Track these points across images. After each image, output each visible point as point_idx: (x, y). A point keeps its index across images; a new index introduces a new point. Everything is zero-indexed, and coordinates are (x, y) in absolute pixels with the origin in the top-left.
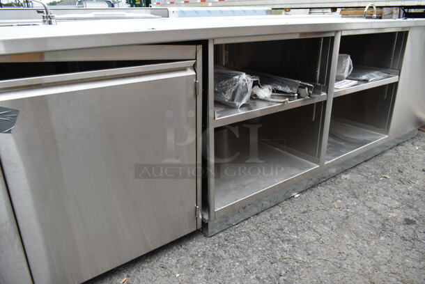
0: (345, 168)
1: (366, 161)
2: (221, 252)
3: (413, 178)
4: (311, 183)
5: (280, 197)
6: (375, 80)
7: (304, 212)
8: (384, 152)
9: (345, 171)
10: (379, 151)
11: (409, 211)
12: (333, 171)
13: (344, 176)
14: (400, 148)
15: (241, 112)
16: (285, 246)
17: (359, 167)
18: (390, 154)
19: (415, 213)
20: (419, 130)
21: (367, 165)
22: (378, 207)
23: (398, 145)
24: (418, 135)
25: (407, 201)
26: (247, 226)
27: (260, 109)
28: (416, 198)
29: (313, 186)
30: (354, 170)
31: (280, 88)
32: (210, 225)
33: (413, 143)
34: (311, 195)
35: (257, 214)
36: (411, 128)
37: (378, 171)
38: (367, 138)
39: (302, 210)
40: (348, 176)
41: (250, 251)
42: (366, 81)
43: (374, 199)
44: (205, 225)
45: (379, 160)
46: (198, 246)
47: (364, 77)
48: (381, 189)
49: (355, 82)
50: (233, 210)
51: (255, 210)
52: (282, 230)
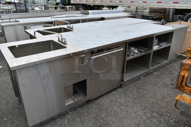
0: (155, 70)
1: (161, 68)
2: (126, 91)
3: (174, 73)
4: (146, 75)
5: (138, 78)
6: (164, 45)
7: (145, 82)
8: (166, 66)
9: (155, 71)
10: (165, 65)
11: (172, 82)
12: (152, 71)
13: (154, 73)
14: (171, 64)
15: (132, 57)
16: (142, 90)
17: (159, 70)
18: (168, 66)
19: (174, 82)
20: (177, 58)
21: (161, 69)
22: (164, 81)
23: (170, 63)
24: (177, 60)
25: (172, 79)
26: (131, 85)
27: (136, 56)
28: (174, 78)
29: (146, 76)
30: (157, 71)
31: (140, 50)
32: (123, 85)
33: (175, 63)
34: (146, 78)
35: (133, 83)
36: (175, 58)
37: (164, 71)
38: (161, 61)
39: (144, 81)
40: (156, 73)
41: (133, 91)
42: (161, 46)
43: (163, 79)
44: (121, 84)
45: (165, 68)
46: (120, 90)
47: (161, 45)
48: (165, 76)
49: (159, 46)
50: (128, 81)
51: (132, 82)
52: (140, 86)
